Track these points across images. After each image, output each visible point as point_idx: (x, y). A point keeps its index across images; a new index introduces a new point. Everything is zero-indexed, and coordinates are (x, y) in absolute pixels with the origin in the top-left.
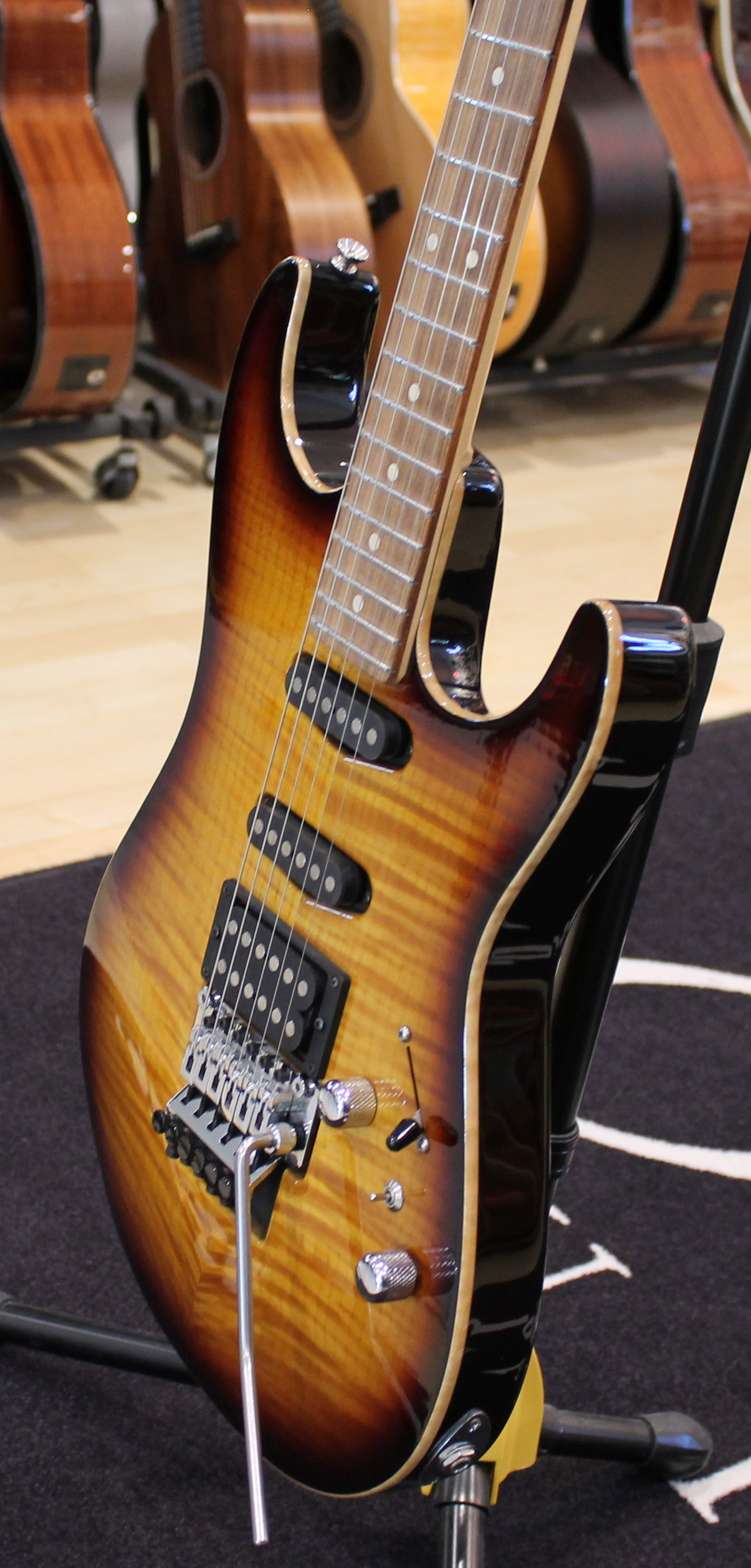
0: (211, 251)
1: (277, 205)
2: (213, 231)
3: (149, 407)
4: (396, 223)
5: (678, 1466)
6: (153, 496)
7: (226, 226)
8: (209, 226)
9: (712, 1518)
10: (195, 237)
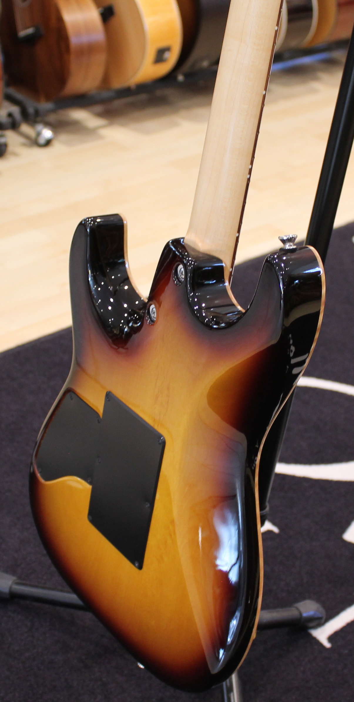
0: (31, 40)
1: (60, 20)
2: (30, 31)
3: (10, 115)
4: (114, 21)
5: (311, 624)
6: (15, 154)
7: (37, 28)
8: (28, 27)
9: (327, 645)
10: (23, 33)
